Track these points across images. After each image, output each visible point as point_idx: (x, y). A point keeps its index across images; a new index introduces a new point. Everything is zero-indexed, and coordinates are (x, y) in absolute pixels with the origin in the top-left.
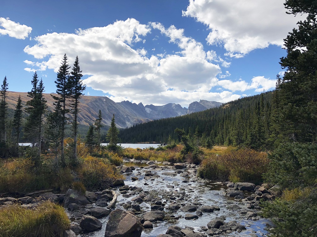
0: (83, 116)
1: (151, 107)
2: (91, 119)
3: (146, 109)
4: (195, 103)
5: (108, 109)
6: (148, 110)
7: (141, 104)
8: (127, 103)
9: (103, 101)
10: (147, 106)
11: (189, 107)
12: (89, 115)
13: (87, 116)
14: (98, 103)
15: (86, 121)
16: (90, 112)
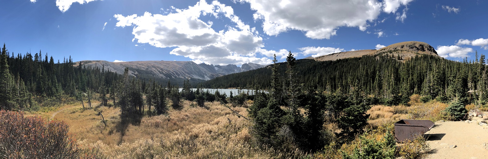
0: (181, 73)
1: (218, 66)
2: (185, 75)
3: (215, 68)
4: (245, 64)
5: (194, 68)
6: (216, 69)
7: (212, 65)
8: (203, 65)
9: (190, 64)
10: (216, 66)
11: (242, 67)
12: (184, 72)
13: (182, 73)
14: (188, 66)
15: (182, 76)
16: (184, 71)
